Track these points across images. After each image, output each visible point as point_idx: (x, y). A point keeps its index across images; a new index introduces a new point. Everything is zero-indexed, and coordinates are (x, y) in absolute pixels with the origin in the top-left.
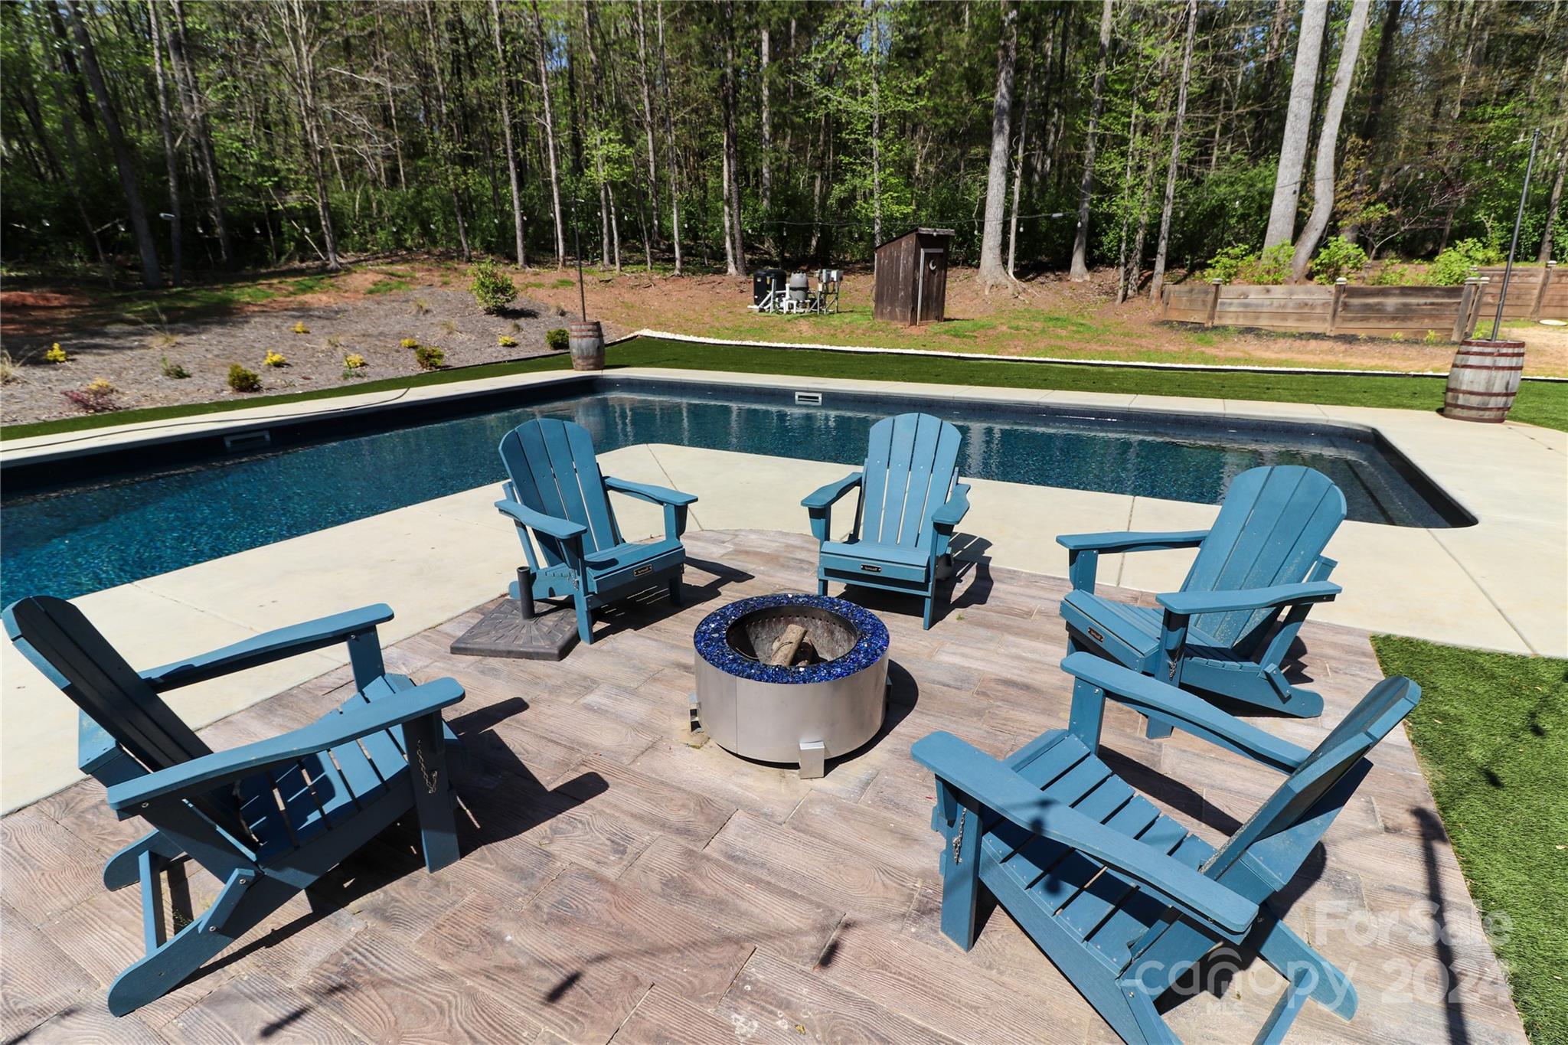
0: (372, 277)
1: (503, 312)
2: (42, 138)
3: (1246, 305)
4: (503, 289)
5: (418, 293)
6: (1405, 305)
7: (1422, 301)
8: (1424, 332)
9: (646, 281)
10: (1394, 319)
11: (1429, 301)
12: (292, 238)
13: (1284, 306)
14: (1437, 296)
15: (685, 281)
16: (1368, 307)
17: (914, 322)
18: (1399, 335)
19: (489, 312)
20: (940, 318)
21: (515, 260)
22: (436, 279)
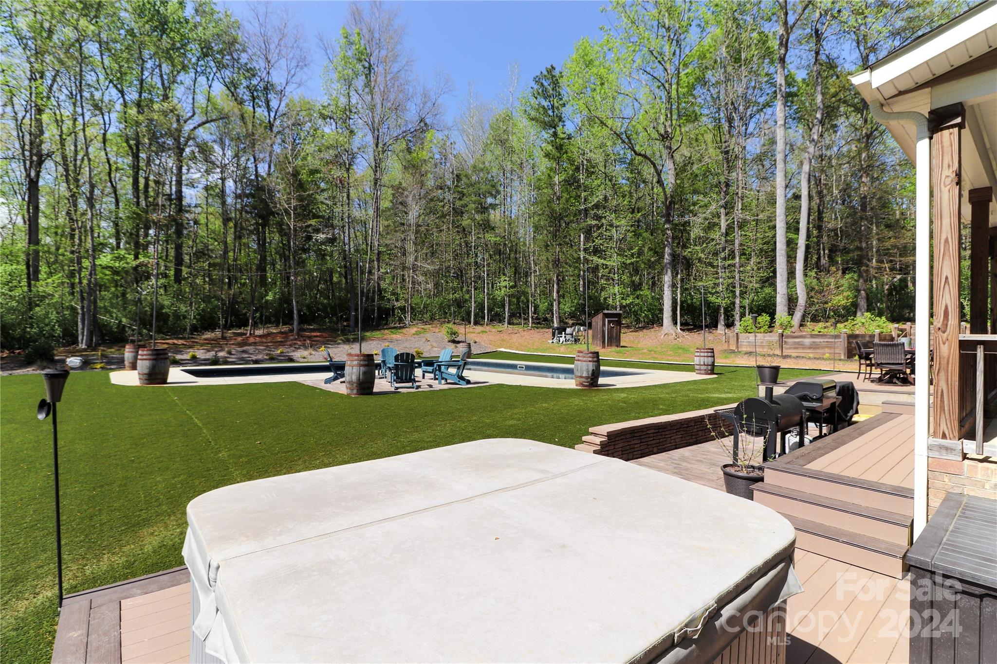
0: (415, 329)
1: (454, 342)
2: (332, 283)
3: (749, 342)
4: (454, 333)
5: (428, 336)
6: (814, 342)
7: (822, 340)
8: (824, 354)
9: (516, 331)
10: (810, 348)
11: (826, 340)
12: (398, 316)
13: (762, 342)
14: (829, 338)
15: (532, 331)
16: (798, 343)
17: (604, 347)
18: (811, 355)
19: (449, 342)
20: (618, 345)
21: (470, 323)
22: (437, 330)
